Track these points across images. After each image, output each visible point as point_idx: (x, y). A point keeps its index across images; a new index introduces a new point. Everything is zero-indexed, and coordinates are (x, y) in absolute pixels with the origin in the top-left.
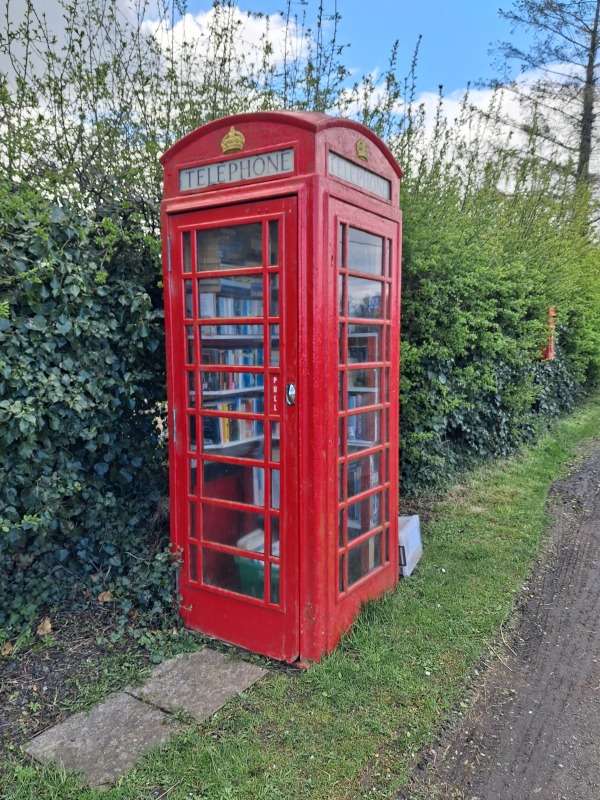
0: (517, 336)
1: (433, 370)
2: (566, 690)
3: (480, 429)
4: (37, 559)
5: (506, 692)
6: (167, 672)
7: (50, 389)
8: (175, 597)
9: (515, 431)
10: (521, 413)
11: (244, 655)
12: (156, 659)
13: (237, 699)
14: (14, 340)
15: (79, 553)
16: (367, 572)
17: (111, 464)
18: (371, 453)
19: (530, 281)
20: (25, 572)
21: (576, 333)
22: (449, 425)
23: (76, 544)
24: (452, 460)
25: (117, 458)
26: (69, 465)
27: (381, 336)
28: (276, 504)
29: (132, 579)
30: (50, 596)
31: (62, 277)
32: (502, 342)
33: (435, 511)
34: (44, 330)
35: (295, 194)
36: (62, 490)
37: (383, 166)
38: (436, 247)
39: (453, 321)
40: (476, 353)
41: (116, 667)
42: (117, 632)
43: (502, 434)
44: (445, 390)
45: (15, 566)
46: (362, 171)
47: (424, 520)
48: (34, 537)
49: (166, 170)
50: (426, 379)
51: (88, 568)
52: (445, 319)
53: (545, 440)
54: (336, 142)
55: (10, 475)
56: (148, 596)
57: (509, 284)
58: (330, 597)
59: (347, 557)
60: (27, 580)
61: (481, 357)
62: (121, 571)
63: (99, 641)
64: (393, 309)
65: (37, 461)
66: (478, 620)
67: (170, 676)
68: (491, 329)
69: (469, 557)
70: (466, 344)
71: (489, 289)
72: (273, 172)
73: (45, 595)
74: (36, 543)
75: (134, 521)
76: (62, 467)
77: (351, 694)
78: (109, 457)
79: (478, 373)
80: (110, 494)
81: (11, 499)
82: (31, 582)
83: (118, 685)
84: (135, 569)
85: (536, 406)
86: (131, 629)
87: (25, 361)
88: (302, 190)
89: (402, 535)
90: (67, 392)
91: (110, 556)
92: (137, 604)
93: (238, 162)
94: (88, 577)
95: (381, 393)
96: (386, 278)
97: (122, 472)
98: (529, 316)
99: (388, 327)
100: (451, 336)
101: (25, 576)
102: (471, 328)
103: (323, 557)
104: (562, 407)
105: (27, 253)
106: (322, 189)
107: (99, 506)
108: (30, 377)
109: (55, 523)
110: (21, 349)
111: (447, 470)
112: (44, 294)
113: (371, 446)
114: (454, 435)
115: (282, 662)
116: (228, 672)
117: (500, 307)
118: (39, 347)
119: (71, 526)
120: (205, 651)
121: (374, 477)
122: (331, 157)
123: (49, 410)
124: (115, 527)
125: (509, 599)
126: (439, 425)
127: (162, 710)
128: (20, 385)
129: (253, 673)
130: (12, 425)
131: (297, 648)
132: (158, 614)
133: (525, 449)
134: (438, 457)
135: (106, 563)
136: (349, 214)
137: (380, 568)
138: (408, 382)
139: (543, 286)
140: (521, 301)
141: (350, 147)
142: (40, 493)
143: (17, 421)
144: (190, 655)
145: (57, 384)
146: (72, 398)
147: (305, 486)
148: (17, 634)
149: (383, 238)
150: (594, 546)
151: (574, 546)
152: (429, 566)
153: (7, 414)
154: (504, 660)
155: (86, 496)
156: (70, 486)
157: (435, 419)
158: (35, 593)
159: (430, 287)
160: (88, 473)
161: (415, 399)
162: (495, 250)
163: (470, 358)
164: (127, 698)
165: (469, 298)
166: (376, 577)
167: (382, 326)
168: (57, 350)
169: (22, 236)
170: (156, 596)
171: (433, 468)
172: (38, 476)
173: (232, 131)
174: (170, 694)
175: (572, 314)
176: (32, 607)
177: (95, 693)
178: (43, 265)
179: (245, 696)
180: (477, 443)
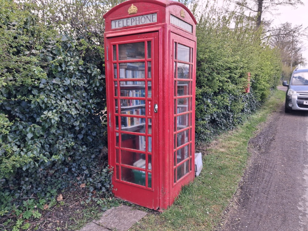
0: (236, 84)
1: (205, 97)
2: (259, 218)
3: (222, 119)
4: (56, 172)
5: (237, 219)
6: (109, 214)
7: (62, 106)
8: (110, 185)
9: (235, 120)
10: (238, 113)
11: (138, 207)
12: (104, 209)
13: (136, 224)
14: (48, 87)
15: (72, 169)
16: (184, 175)
17: (84, 135)
18: (185, 130)
19: (242, 63)
20: (51, 176)
21: (257, 82)
22: (211, 118)
23: (71, 166)
24: (212, 131)
25: (87, 132)
26: (69, 136)
27: (189, 85)
28: (150, 150)
29: (93, 179)
30: (61, 186)
31: (66, 63)
32: (231, 86)
33: (206, 151)
34: (59, 83)
35: (157, 31)
36: (67, 145)
37: (190, 20)
38: (208, 50)
39: (213, 79)
40: (222, 90)
41: (89, 213)
42: (88, 199)
43: (231, 121)
44: (210, 105)
45: (47, 175)
46: (182, 22)
47: (203, 154)
48: (55, 164)
49: (106, 21)
50: (203, 101)
51: (76, 175)
52: (210, 78)
53: (246, 123)
54: (173, 11)
55: (46, 140)
56: (100, 185)
57: (234, 64)
58: (171, 185)
59: (177, 169)
60: (52, 180)
61: (223, 92)
62: (89, 175)
63: (82, 203)
64: (193, 75)
65: (57, 134)
66: (225, 192)
67: (110, 216)
68: (227, 81)
69: (220, 168)
70: (218, 87)
71: (227, 66)
72: (148, 22)
73: (59, 186)
74: (56, 166)
75: (93, 156)
76: (66, 136)
77: (180, 221)
78: (83, 132)
79: (222, 98)
80: (84, 146)
81: (47, 149)
82: (54, 180)
83: (90, 220)
84: (94, 175)
85: (243, 111)
86: (93, 198)
87: (52, 96)
88: (161, 29)
89: (196, 160)
90: (68, 107)
91: (84, 170)
92: (95, 188)
93: (135, 18)
94: (76, 178)
95: (189, 107)
96: (191, 63)
97: (88, 137)
98: (241, 77)
99: (192, 82)
100: (213, 85)
101: (51, 178)
102: (220, 81)
103: (168, 170)
104: (252, 110)
105: (52, 53)
106: (168, 29)
107: (80, 151)
108: (55, 102)
109: (64, 158)
110: (51, 91)
111: (210, 135)
112: (59, 69)
113: (185, 127)
114: (213, 122)
115: (152, 210)
116: (132, 214)
117: (230, 73)
118: (57, 90)
119: (69, 159)
120: (122, 206)
121: (186, 139)
122: (171, 16)
123: (62, 114)
124: (86, 159)
125: (236, 184)
126: (208, 118)
127: (108, 229)
128: (50, 105)
129: (142, 214)
130: (48, 120)
131: (158, 204)
132: (104, 192)
133: (239, 127)
134: (207, 130)
135: (83, 173)
136: (177, 39)
137: (188, 173)
138: (197, 102)
139: (246, 65)
140: (238, 71)
141: (178, 12)
142: (59, 146)
143: (50, 120)
144: (117, 208)
145: (65, 105)
146: (71, 110)
147: (161, 143)
148: (49, 201)
149: (190, 48)
150: (266, 164)
151: (259, 163)
152: (205, 172)
153: (46, 116)
154: (236, 207)
155: (75, 147)
156: (70, 144)
157: (206, 116)
158: (56, 185)
159: (205, 66)
160: (75, 138)
161: (199, 108)
162: (229, 51)
163: (219, 93)
164: (94, 224)
165: (219, 70)
166: (187, 177)
167: (189, 81)
168: (64, 91)
169: (49, 46)
170: (103, 185)
171: (205, 134)
172: (57, 140)
173: (132, 6)
174: (111, 223)
175: (256, 75)
176: (55, 190)
177: (82, 223)
178: (59, 58)
179: (139, 223)
180: (221, 125)
